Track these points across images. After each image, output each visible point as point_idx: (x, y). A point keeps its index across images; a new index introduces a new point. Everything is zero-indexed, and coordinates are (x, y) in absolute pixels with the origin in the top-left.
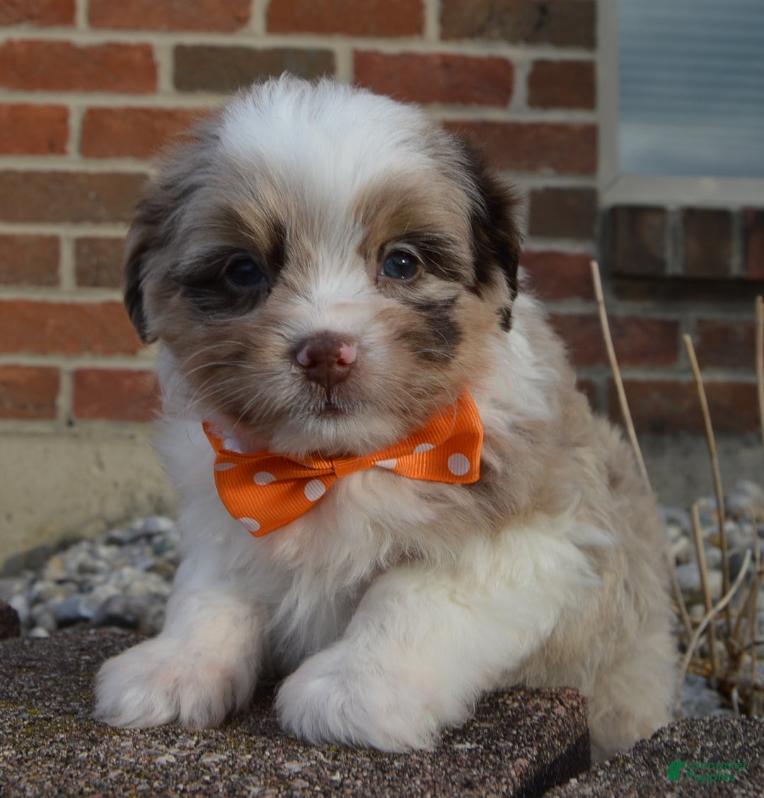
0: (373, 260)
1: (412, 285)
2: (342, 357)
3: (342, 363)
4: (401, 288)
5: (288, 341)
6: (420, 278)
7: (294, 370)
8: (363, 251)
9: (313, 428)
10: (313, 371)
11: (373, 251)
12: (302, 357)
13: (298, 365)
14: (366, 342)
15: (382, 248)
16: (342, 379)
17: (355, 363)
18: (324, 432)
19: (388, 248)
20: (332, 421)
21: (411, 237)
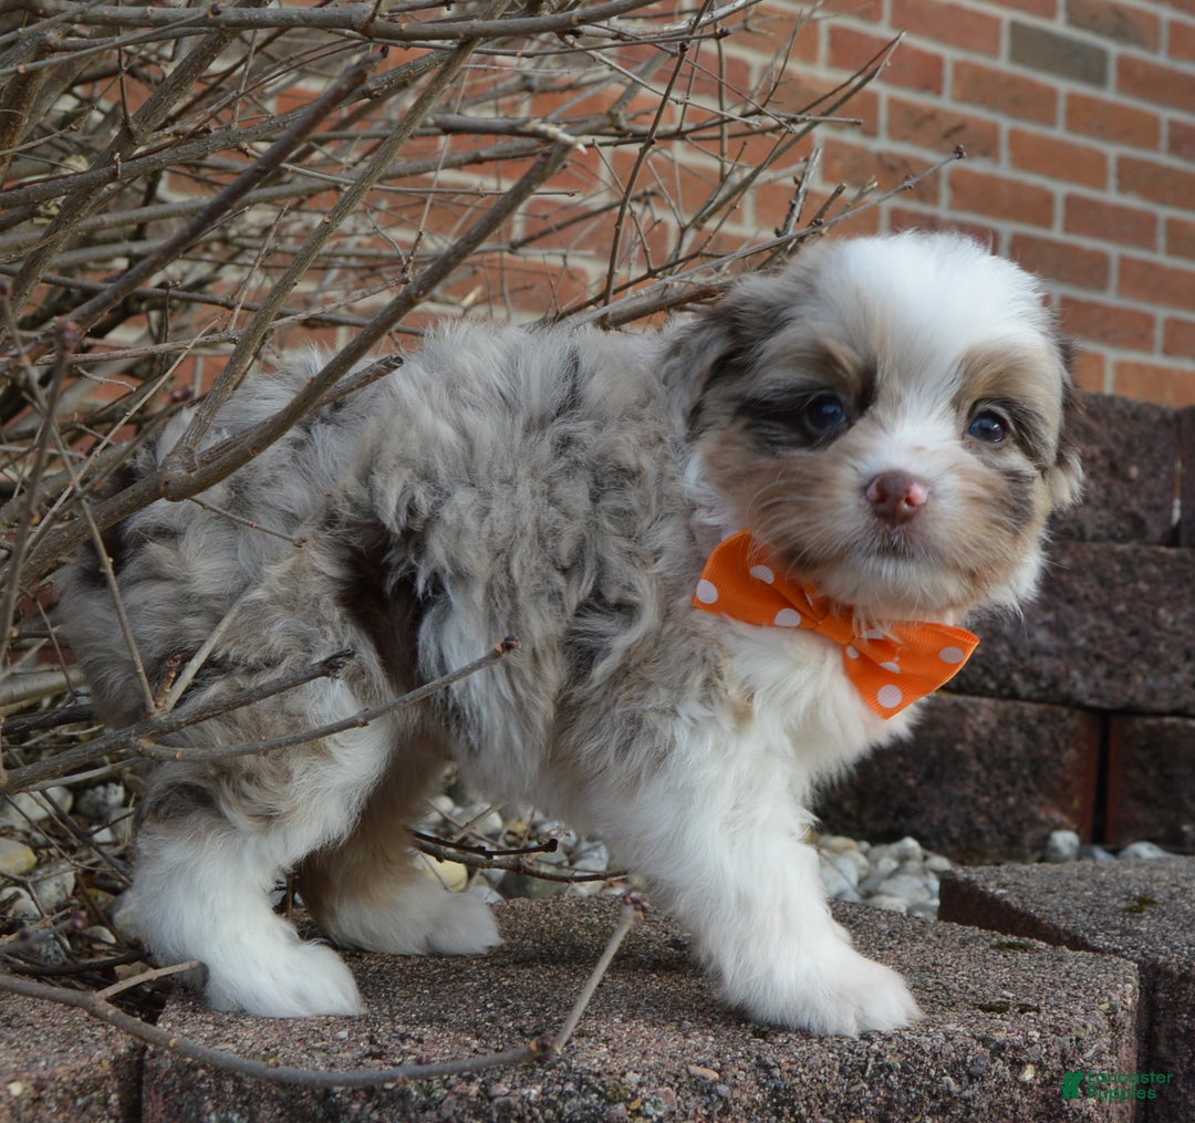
0: (964, 413)
1: (998, 451)
2: (911, 495)
3: (909, 501)
4: (986, 451)
5: (859, 475)
6: (1006, 445)
7: (863, 501)
8: (956, 403)
9: (873, 567)
10: (882, 507)
11: (968, 404)
12: (872, 491)
13: (867, 499)
14: (940, 488)
15: (975, 404)
16: (907, 518)
17: (924, 505)
18: (884, 571)
19: (981, 407)
20: (893, 560)
21: (1006, 403)
